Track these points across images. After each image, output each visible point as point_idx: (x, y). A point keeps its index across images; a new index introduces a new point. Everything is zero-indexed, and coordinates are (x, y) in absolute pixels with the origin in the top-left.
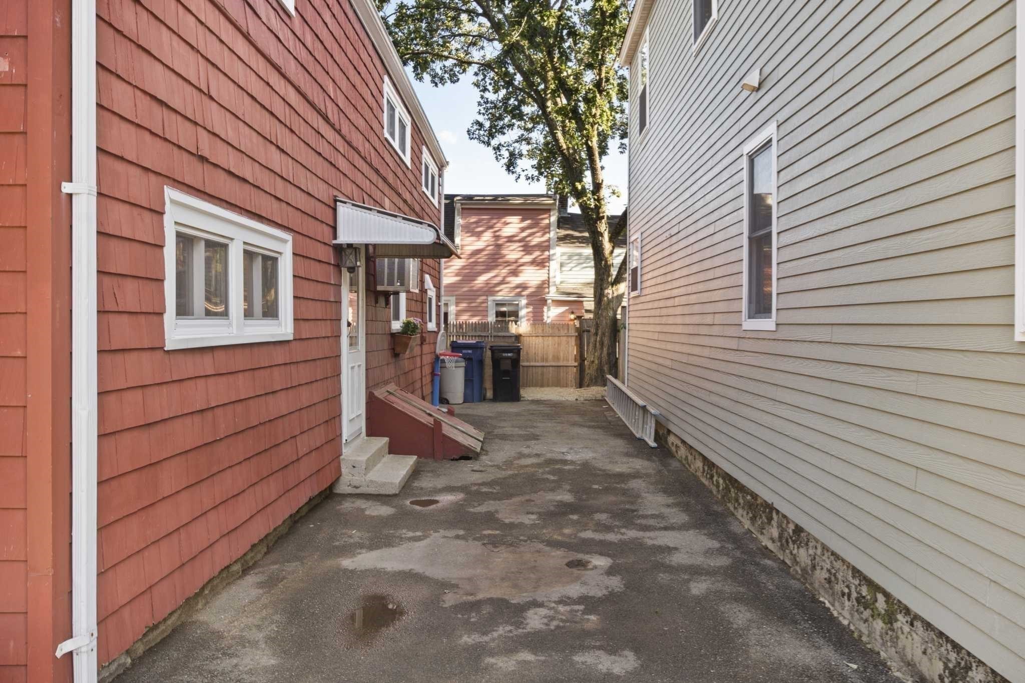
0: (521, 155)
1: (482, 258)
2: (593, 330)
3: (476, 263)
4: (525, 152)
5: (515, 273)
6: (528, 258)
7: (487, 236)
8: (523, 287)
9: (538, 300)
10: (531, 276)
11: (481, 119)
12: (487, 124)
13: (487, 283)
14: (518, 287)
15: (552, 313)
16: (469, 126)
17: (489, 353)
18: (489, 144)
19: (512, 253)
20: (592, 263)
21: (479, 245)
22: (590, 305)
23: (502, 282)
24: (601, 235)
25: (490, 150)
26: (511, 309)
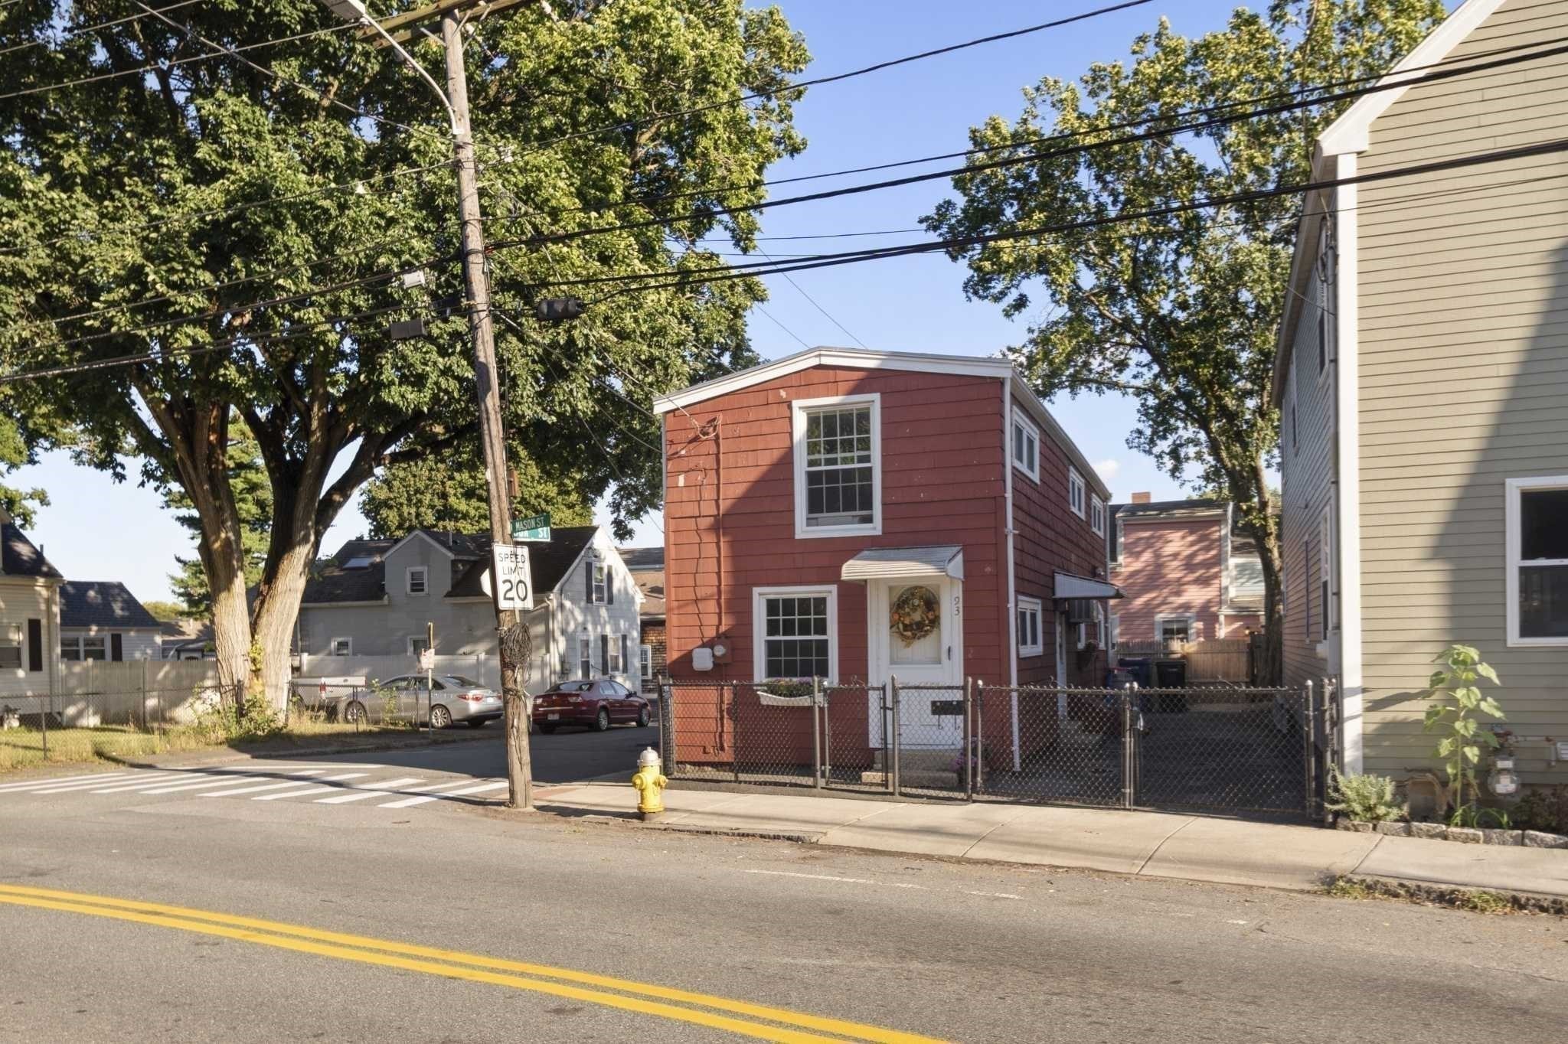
0: (1187, 459)
1: (1140, 579)
2: (1264, 646)
3: (1133, 584)
4: (1192, 455)
5: (1178, 594)
6: (1191, 577)
7: (1147, 556)
8: (1187, 607)
9: (1208, 615)
10: (1196, 595)
11: (1141, 426)
12: (1148, 432)
13: (1147, 604)
14: (1181, 606)
15: (1223, 631)
16: (1127, 435)
17: (1155, 669)
18: (1149, 452)
19: (1174, 571)
20: (1262, 578)
21: (1137, 565)
22: (1263, 620)
23: (1163, 603)
24: (1270, 551)
25: (1152, 460)
26: (1181, 625)
